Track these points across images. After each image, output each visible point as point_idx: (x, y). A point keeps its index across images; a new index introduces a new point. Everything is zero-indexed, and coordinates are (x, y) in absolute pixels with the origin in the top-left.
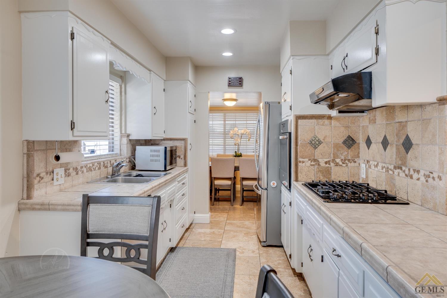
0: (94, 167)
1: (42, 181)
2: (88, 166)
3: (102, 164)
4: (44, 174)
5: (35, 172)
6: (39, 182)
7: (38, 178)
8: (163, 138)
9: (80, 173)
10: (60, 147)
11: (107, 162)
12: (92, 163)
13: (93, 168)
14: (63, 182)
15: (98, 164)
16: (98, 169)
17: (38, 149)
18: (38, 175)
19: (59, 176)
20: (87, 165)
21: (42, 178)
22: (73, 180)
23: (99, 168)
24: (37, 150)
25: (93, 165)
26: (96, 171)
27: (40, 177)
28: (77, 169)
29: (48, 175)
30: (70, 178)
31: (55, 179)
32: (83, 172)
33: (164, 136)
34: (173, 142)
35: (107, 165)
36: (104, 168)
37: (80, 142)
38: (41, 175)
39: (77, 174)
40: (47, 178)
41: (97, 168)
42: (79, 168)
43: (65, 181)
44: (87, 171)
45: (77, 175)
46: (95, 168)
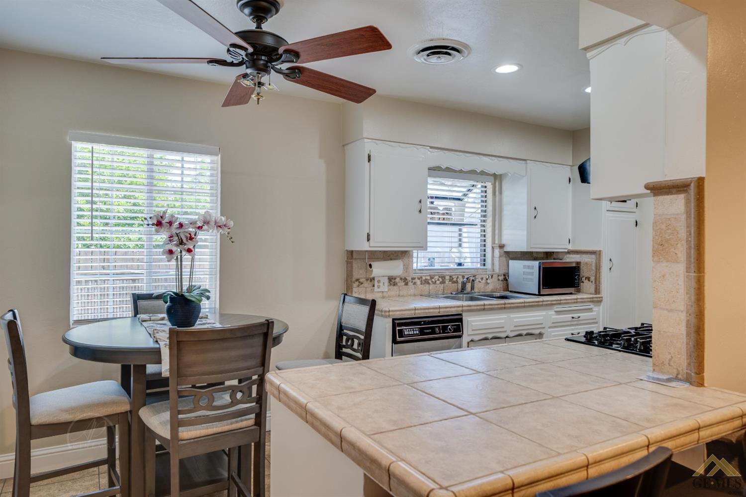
0: (433, 280)
1: (361, 286)
2: (424, 278)
3: (447, 278)
4: (364, 280)
5: (354, 277)
6: (358, 286)
7: (357, 283)
8: (566, 251)
9: (410, 284)
10: (383, 257)
11: (456, 276)
12: (430, 275)
13: (432, 282)
14: (387, 290)
15: (439, 277)
16: (440, 283)
17: (357, 257)
18: (357, 280)
19: (381, 284)
20: (421, 277)
21: (362, 283)
22: (400, 290)
23: (443, 282)
24: (355, 259)
25: (432, 278)
26: (436, 285)
27: (360, 282)
28: (405, 279)
29: (368, 282)
30: (395, 287)
31: (376, 286)
32: (415, 283)
33: (570, 247)
34: (580, 257)
35: (457, 280)
36: (450, 283)
37: (411, 253)
38: (361, 281)
39: (406, 284)
40: (367, 284)
41: (438, 282)
42: (409, 279)
43: (389, 290)
44: (421, 284)
45: (406, 286)
46: (436, 281)
